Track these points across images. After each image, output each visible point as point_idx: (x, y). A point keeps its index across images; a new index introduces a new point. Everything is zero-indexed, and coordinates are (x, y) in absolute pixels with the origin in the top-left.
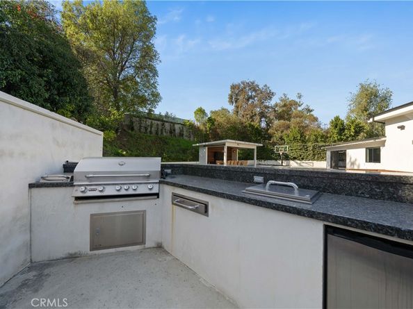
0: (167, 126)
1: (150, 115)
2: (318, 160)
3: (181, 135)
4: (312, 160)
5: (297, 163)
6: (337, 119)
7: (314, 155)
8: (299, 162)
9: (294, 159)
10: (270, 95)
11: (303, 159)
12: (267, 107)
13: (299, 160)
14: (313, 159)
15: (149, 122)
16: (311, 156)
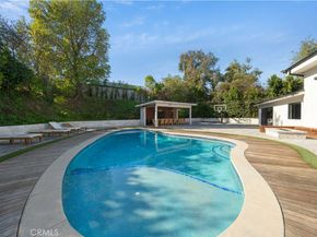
0: (121, 91)
1: (105, 84)
3: (133, 98)
5: (235, 120)
6: (274, 77)
8: (237, 119)
9: (233, 116)
10: (214, 61)
11: (241, 116)
12: (211, 72)
13: (238, 117)
15: (104, 89)
16: (249, 113)
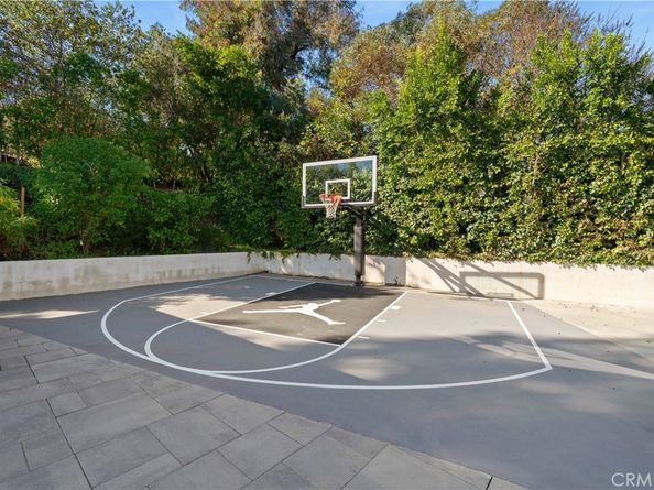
2: (570, 255)
4: (530, 254)
5: (444, 274)
7: (548, 221)
8: (452, 265)
9: (428, 246)
11: (474, 248)
13: (453, 254)
14: (541, 251)
16: (526, 227)
